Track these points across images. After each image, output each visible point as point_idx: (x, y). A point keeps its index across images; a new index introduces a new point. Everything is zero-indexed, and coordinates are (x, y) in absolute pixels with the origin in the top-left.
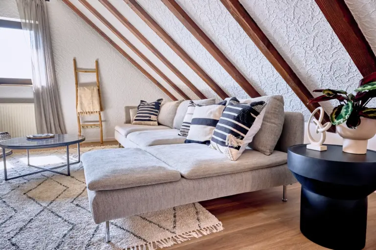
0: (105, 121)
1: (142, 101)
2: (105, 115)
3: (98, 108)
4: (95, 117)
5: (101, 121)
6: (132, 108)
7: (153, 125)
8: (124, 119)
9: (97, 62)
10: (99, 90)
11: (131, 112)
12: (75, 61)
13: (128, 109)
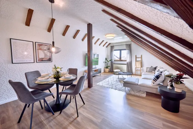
0: (142, 70)
1: (152, 66)
2: (143, 68)
3: (140, 67)
4: (140, 69)
5: (141, 70)
6: (148, 68)
7: (153, 73)
8: (146, 71)
9: (141, 56)
10: (141, 62)
11: (148, 69)
12: (136, 56)
13: (147, 68)
